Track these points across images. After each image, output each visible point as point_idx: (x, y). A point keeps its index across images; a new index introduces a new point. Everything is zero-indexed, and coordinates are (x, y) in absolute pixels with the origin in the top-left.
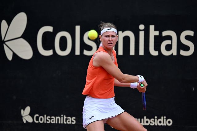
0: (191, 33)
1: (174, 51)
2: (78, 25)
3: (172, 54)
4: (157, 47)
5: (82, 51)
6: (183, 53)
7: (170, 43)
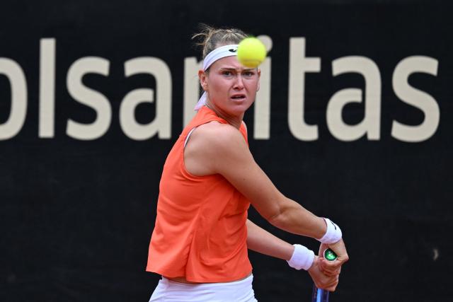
0: (429, 65)
1: (371, 127)
2: (48, 36)
3: (365, 136)
4: (315, 113)
5: (60, 126)
6: (401, 132)
7: (359, 99)
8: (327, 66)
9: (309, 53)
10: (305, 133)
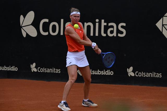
8: (107, 24)
9: (105, 22)
10: (104, 35)
